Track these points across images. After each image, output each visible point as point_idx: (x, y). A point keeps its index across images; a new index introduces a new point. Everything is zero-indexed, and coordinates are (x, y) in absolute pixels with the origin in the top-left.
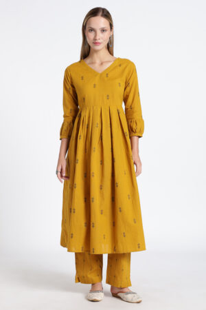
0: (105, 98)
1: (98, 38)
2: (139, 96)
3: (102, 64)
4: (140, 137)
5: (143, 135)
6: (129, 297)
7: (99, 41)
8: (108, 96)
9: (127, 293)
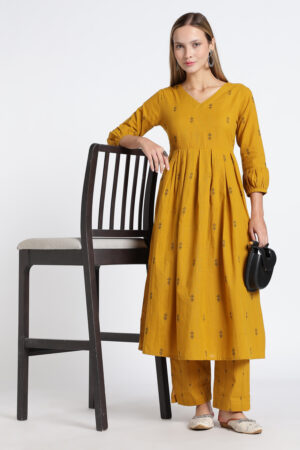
0: (206, 137)
1: (188, 55)
2: (260, 135)
3: (203, 90)
4: (264, 194)
5: (268, 191)
6: (243, 425)
7: (191, 60)
8: (210, 135)
9: (240, 421)
